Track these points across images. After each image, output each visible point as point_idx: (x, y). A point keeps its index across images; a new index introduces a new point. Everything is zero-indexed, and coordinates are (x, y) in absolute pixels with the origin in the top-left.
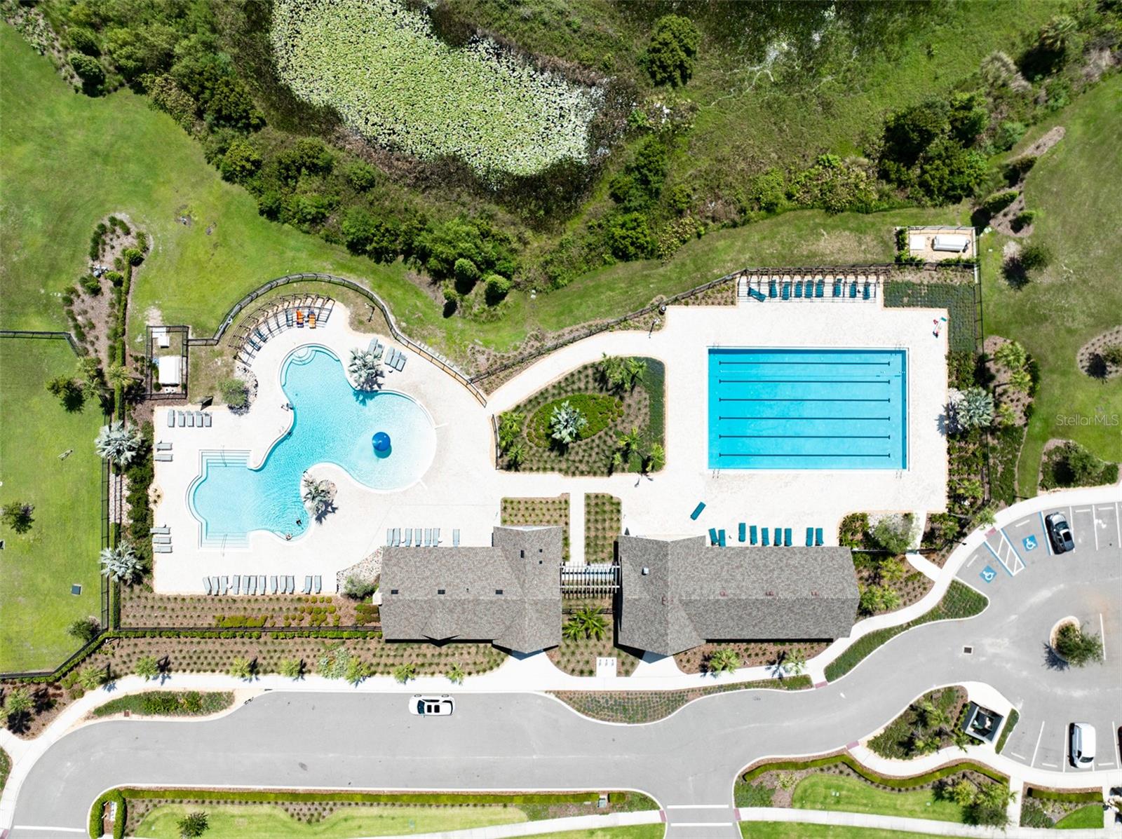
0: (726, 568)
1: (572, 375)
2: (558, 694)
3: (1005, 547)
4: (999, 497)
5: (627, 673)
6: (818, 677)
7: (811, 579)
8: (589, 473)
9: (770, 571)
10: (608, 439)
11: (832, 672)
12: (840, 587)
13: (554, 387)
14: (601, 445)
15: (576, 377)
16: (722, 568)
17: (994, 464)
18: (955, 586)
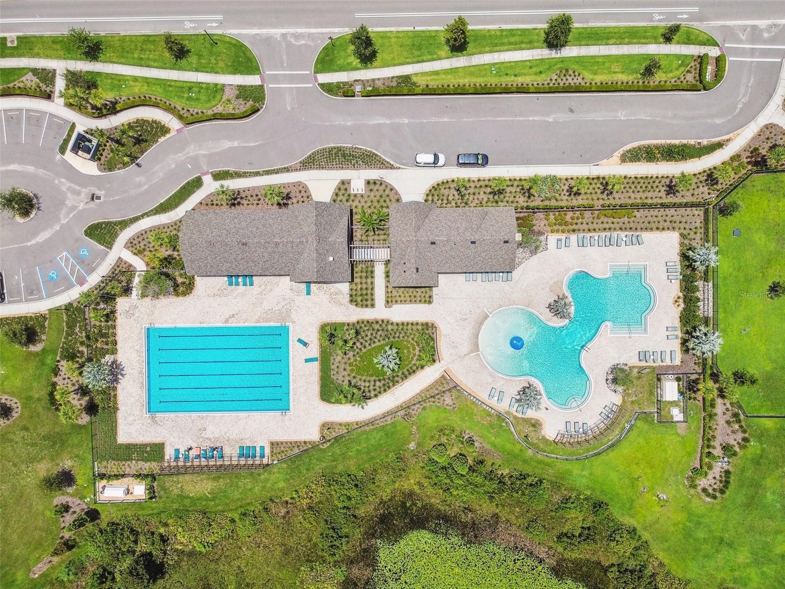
0: (276, 260)
1: (385, 391)
2: (392, 167)
3: (72, 273)
4: (78, 309)
5: (343, 183)
6: (207, 179)
7: (215, 254)
8: (372, 323)
9: (243, 259)
10: (360, 347)
11: (197, 183)
12: (193, 249)
13: (397, 382)
14: (364, 342)
15: (382, 389)
16: (278, 260)
17: (81, 333)
18: (109, 245)
